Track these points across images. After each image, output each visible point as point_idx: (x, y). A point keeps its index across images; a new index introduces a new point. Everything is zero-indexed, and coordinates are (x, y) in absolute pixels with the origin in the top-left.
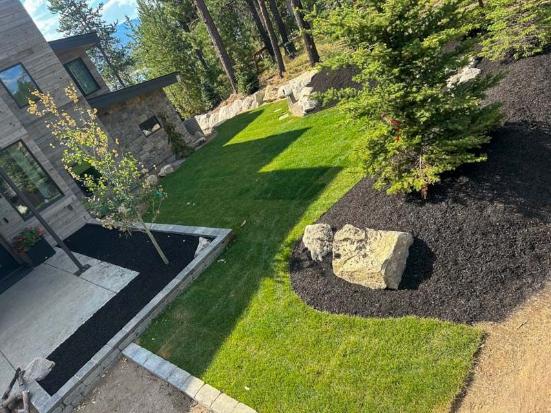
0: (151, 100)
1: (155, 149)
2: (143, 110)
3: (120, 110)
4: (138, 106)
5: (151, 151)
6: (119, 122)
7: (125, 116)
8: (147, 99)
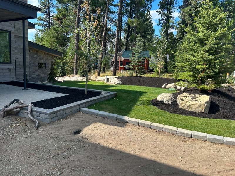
0: (48, 57)
1: (39, 75)
2: (43, 59)
3: (35, 53)
4: (42, 56)
5: (37, 75)
6: (32, 57)
7: (35, 56)
8: (47, 56)
